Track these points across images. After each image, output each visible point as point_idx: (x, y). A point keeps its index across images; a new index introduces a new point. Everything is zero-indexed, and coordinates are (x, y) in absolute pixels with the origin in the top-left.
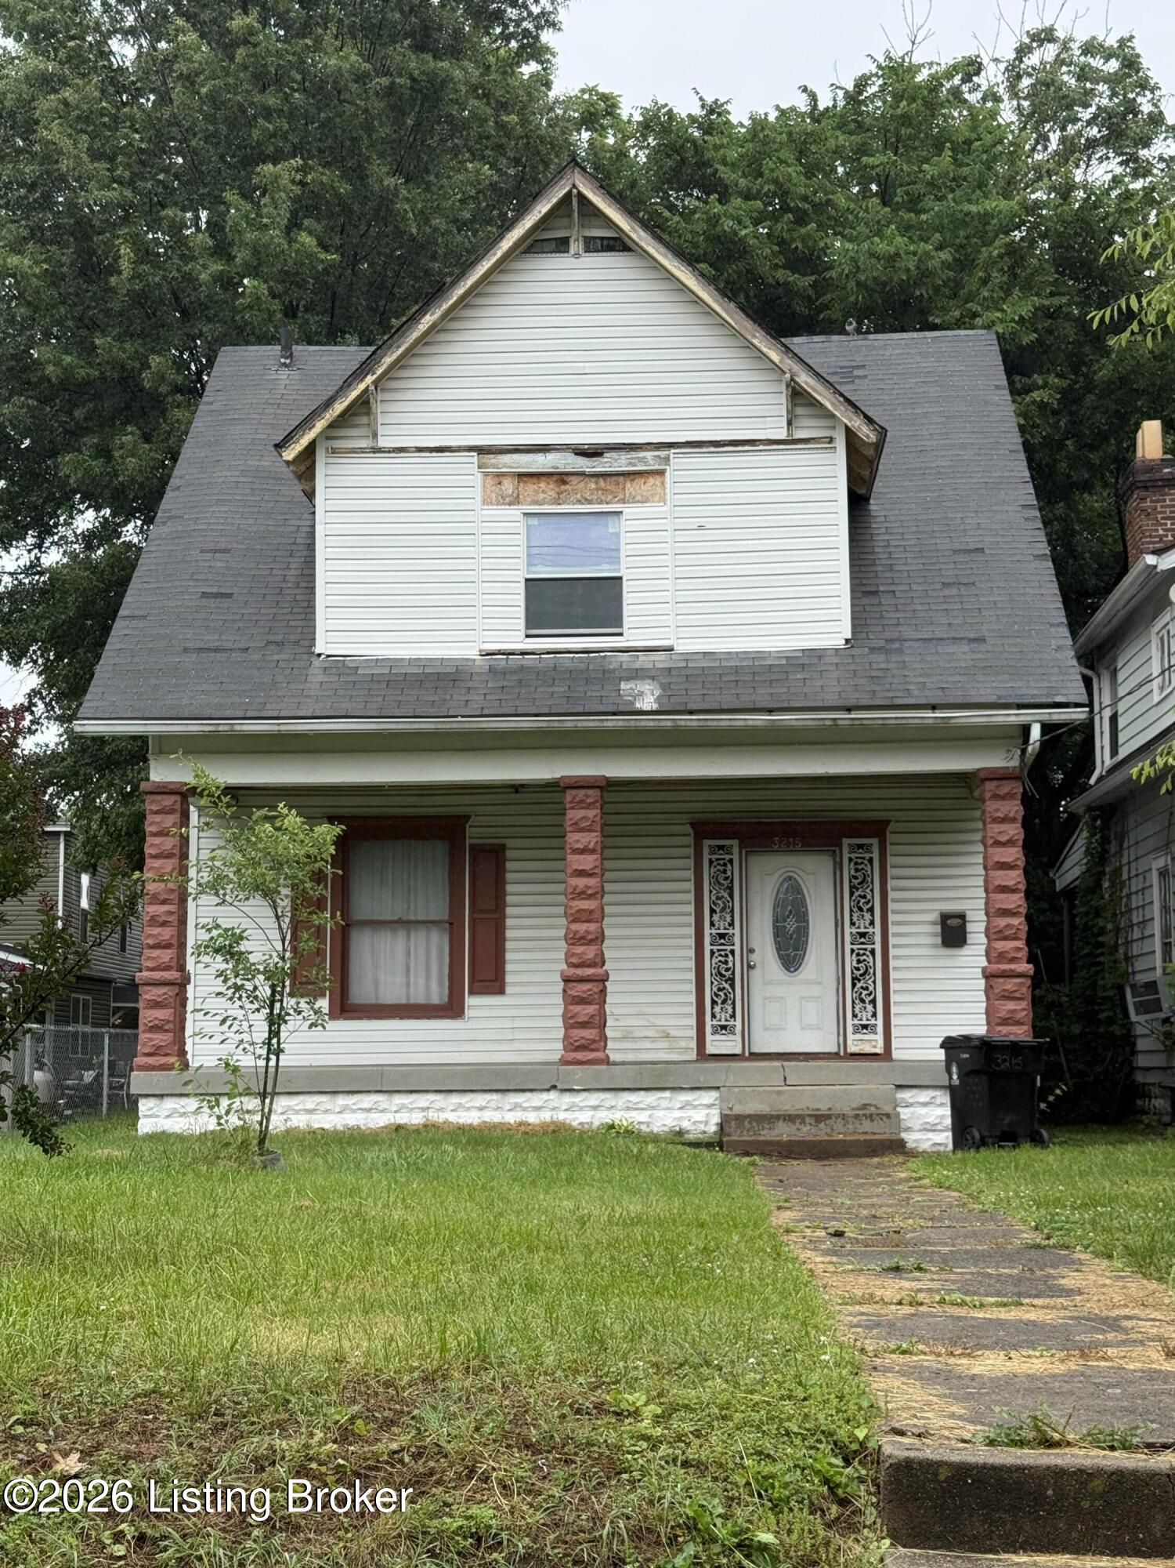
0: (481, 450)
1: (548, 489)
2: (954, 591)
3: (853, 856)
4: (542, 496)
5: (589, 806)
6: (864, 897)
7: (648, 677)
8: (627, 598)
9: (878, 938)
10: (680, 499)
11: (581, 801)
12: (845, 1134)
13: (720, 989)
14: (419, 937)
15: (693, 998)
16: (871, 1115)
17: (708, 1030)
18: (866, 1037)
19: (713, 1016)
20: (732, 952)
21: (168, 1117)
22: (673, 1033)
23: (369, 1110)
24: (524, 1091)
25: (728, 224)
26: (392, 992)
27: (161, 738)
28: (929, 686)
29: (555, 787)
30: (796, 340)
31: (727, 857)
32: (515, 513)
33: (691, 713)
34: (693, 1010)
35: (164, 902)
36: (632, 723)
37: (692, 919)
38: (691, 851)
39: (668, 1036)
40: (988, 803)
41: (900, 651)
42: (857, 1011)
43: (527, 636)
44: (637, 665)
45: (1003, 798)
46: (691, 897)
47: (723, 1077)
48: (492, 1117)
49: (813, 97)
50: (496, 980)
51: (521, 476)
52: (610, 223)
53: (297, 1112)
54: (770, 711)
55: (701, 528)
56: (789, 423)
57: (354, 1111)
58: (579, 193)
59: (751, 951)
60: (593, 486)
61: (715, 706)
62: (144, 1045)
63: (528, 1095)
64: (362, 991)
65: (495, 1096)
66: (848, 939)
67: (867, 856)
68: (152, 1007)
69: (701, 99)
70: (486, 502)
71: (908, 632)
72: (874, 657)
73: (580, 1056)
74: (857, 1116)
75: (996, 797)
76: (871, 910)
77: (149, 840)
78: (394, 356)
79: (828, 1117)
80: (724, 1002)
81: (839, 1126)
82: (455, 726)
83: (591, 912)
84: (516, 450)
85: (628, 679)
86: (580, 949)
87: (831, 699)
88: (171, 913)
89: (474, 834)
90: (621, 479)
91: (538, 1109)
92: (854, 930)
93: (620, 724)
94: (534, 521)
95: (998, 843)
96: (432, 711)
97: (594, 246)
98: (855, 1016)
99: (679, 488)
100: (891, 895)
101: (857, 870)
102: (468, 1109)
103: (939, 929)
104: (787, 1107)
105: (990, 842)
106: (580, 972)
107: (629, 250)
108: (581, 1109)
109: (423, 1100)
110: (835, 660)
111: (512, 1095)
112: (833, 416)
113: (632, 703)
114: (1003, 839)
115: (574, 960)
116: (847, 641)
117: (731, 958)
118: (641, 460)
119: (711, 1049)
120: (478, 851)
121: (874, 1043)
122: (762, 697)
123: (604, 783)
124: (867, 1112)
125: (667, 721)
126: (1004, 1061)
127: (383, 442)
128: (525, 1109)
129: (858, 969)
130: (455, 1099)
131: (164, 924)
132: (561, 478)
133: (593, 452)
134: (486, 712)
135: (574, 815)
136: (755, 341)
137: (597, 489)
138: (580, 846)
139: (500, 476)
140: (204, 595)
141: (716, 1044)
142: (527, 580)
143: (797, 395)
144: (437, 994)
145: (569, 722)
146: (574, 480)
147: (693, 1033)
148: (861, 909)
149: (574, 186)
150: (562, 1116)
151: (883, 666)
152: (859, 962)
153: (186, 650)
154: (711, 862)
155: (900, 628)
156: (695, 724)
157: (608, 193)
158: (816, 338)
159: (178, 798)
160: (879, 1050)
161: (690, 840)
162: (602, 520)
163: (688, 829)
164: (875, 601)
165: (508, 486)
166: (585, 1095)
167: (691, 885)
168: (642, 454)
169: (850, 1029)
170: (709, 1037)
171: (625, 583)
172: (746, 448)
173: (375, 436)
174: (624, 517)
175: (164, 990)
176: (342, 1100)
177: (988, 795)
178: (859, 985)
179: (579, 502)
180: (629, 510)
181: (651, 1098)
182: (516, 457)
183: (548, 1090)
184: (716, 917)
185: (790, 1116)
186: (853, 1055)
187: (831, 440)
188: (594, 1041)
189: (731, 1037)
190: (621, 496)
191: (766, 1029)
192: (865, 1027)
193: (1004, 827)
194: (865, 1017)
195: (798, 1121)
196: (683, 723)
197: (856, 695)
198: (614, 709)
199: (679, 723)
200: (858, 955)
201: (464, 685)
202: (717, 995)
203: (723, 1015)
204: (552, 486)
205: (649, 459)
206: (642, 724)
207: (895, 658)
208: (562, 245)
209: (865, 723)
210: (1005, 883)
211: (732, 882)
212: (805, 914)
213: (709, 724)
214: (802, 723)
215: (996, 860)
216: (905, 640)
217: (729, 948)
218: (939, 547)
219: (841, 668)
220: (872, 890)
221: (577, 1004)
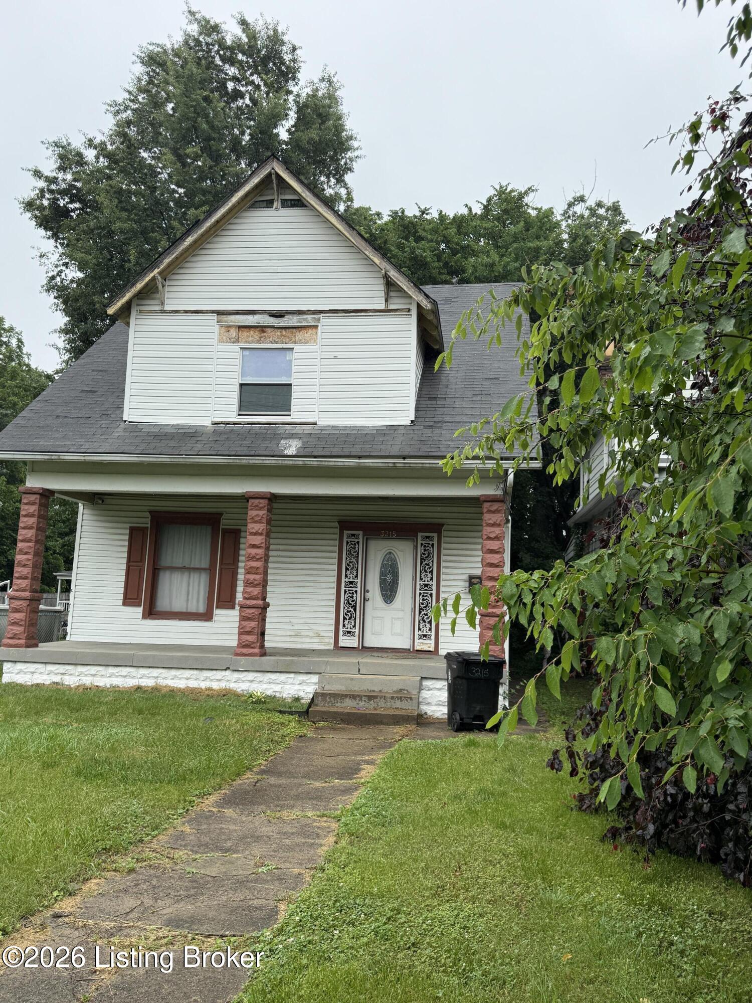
0: (219, 313)
1: (255, 335)
2: (479, 398)
3: (423, 542)
4: (251, 339)
5: (261, 509)
6: (428, 565)
7: (297, 438)
8: (294, 395)
9: (434, 588)
10: (325, 342)
11: (257, 506)
12: (385, 708)
13: (348, 612)
14: (195, 577)
15: (333, 616)
16: (401, 698)
17: (341, 633)
18: (425, 642)
19: (344, 626)
20: (356, 592)
21: (18, 673)
22: (322, 634)
23: (125, 677)
24: (212, 670)
26: (179, 605)
27: (34, 462)
28: (451, 446)
29: (245, 498)
30: (427, 287)
31: (356, 540)
32: (236, 347)
33: (315, 457)
34: (333, 622)
35: (26, 553)
36: (280, 462)
37: (335, 573)
38: (337, 536)
39: (319, 636)
40: (485, 515)
41: (441, 427)
42: (421, 627)
43: (239, 415)
44: (294, 432)
45: (494, 512)
46: (336, 561)
47: (324, 667)
48: (193, 684)
50: (230, 602)
51: (240, 327)
52: (295, 191)
53: (86, 675)
54: (360, 457)
55: (335, 357)
56: (386, 301)
57: (117, 677)
58: (276, 172)
59: (368, 591)
60: (279, 334)
61: (328, 453)
62: (8, 632)
63: (214, 672)
64: (163, 603)
65: (195, 672)
66: (418, 587)
67: (431, 543)
68: (14, 612)
70: (221, 341)
71: (447, 418)
72: (426, 431)
73: (245, 651)
74: (392, 698)
75: (489, 511)
76: (432, 572)
77: (22, 519)
78: (170, 259)
79: (375, 697)
80: (350, 618)
81: (382, 703)
82: (181, 460)
83: (258, 568)
84: (238, 313)
85: (286, 438)
86: (249, 589)
87: (395, 452)
88: (29, 560)
89: (225, 523)
90: (294, 330)
91: (219, 680)
92: (422, 583)
93: (274, 462)
94: (247, 353)
95: (489, 538)
96: (170, 452)
97: (286, 204)
98: (420, 629)
99: (325, 335)
100: (443, 564)
101: (425, 550)
102: (180, 679)
103: (467, 584)
104: (356, 688)
105: (485, 537)
106: (249, 602)
107: (306, 206)
108: (243, 681)
109: (155, 672)
110: (403, 431)
111: (205, 672)
112: (411, 297)
113: (283, 451)
114: (492, 536)
115: (246, 595)
116: (412, 422)
117: (355, 595)
118: (305, 320)
119: (341, 644)
120: (225, 531)
121: (429, 645)
122: (356, 450)
123: (269, 496)
124: (402, 695)
125: (300, 462)
126: (477, 671)
127: (167, 308)
128: (212, 680)
129: (423, 604)
130: (173, 672)
131: (25, 566)
132: (262, 329)
133: (279, 315)
134: (200, 453)
135: (252, 513)
136: (367, 253)
137: (281, 336)
138: (254, 531)
139: (228, 327)
140: (83, 391)
141: (345, 641)
142: (241, 385)
143: (390, 285)
144: (202, 609)
145: (245, 460)
146: (269, 330)
147: (332, 635)
148: (426, 571)
149: (273, 169)
150: (232, 685)
151: (430, 435)
152: (423, 600)
153: (57, 417)
154: (347, 543)
155: (444, 416)
156: (315, 463)
157: (291, 172)
158: (437, 286)
159: (38, 496)
160: (432, 649)
161: (337, 531)
162: (283, 352)
163: (337, 524)
164: (435, 402)
165: (233, 333)
166: (246, 673)
167: (336, 555)
168: (305, 317)
169: (417, 637)
170: (341, 637)
171: (294, 388)
172: (362, 314)
173: (163, 304)
174: (294, 351)
175: (21, 602)
176: (111, 670)
177: (485, 510)
178: (423, 613)
179: (271, 342)
180: (297, 348)
181: (282, 677)
182: (238, 317)
183: (226, 670)
184: (348, 572)
185: (353, 695)
186: (417, 651)
187: (409, 310)
188: (253, 643)
189: (352, 638)
190: (294, 340)
191: (373, 634)
192: (425, 636)
193: (492, 529)
194: (425, 631)
195: (358, 699)
196: (309, 463)
197: (409, 450)
198: (272, 453)
199: (306, 463)
200: (423, 596)
201: (195, 439)
202: (346, 615)
203: (349, 627)
204: (257, 333)
205: (309, 319)
206: (286, 462)
207: (437, 431)
208: (269, 204)
209: (412, 465)
210: (492, 562)
211: (358, 554)
212: (398, 572)
213: (323, 463)
214: (375, 465)
215: (488, 548)
216: (445, 422)
217: (354, 589)
218: (476, 377)
219: (405, 435)
220: (433, 561)
221: (245, 620)
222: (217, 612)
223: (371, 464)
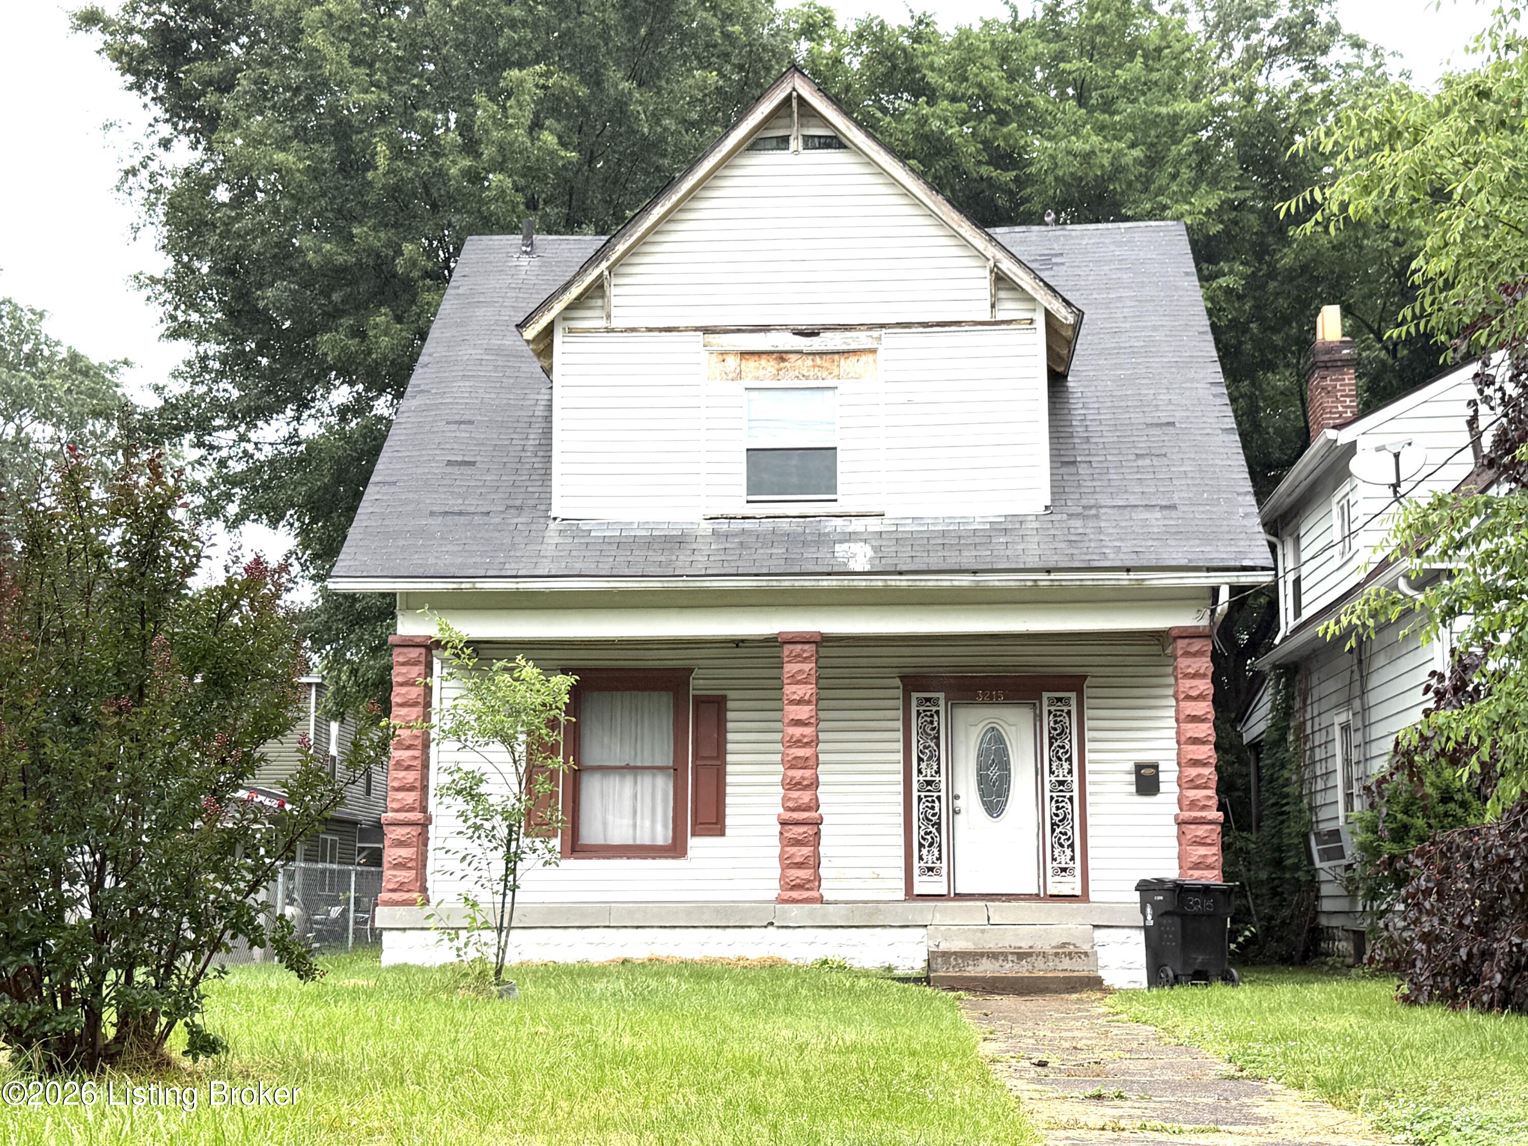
0: (707, 330)
1: (769, 365)
2: (1147, 462)
3: (1052, 708)
4: (762, 372)
5: (805, 660)
6: (1063, 747)
7: (861, 540)
8: (841, 467)
9: (1076, 786)
10: (891, 376)
11: (798, 656)
12: (1045, 971)
13: (926, 833)
14: (646, 781)
15: (901, 841)
16: (1070, 953)
17: (916, 871)
18: (1065, 880)
19: (921, 858)
20: (939, 798)
21: (409, 949)
22: (883, 874)
23: (599, 944)
24: (742, 927)
25: (935, 124)
26: (620, 835)
27: (408, 595)
28: (1124, 550)
29: (774, 642)
30: (1000, 230)
31: (934, 709)
32: (738, 387)
33: (901, 573)
34: (902, 852)
35: (409, 748)
36: (846, 583)
37: (900, 767)
38: (900, 703)
39: (878, 877)
40: (1180, 660)
41: (1097, 516)
42: (1056, 854)
43: (748, 502)
44: (850, 529)
45: (1195, 655)
46: (900, 746)
47: (930, 917)
48: (713, 952)
49: (1015, 11)
50: (716, 823)
51: (744, 354)
52: (827, 123)
54: (975, 572)
55: (910, 402)
56: (993, 306)
57: (584, 945)
58: (799, 96)
59: (956, 797)
60: (810, 363)
61: (924, 567)
62: (389, 881)
63: (747, 931)
64: (591, 834)
65: (715, 932)
66: (1047, 787)
67: (1066, 709)
68: (396, 846)
69: (911, 11)
70: (712, 377)
71: (1105, 500)
72: (1073, 523)
73: (795, 894)
74: (1056, 954)
75: (1187, 654)
76: (1069, 760)
77: (396, 690)
78: (627, 244)
79: (1030, 955)
80: (931, 845)
81: (1040, 963)
82: (681, 584)
83: (807, 758)
84: (739, 329)
85: (841, 542)
86: (795, 794)
87: (1032, 562)
88: (416, 758)
89: (698, 685)
90: (836, 357)
91: (758, 944)
92: (1053, 779)
93: (835, 583)
94: (755, 396)
95: (1188, 698)
96: (659, 571)
97: (810, 143)
98: (1054, 859)
99: (891, 365)
100: (1088, 745)
101: (1056, 722)
102: (690, 944)
103: (1133, 778)
104: (991, 943)
105: (1183, 696)
106: (796, 815)
107: (845, 147)
108: (797, 945)
109: (648, 935)
110: (1035, 525)
111: (731, 931)
112: (1033, 299)
113: (846, 564)
114: (1194, 693)
115: (791, 804)
116: (1047, 508)
117: (937, 804)
118: (856, 339)
119: (917, 890)
120: (700, 701)
121: (1072, 885)
122: (967, 559)
123: (819, 639)
124: (1065, 951)
125: (878, 582)
126: (1196, 903)
127: (615, 323)
128: (745, 945)
129: (1057, 815)
131: (408, 768)
132: (781, 356)
133: (811, 333)
134: (709, 572)
135: (790, 668)
136: (961, 231)
138: (795, 697)
139: (723, 354)
140: (450, 463)
141: (923, 885)
142: (748, 450)
143: (1000, 280)
144: (662, 835)
145: (787, 583)
146: (793, 357)
147: (902, 874)
148: (1060, 759)
149: (794, 89)
150: (778, 952)
151: (1081, 531)
152: (1058, 808)
153: (432, 514)
154: (919, 713)
155: (1096, 496)
156: (904, 583)
157: (826, 95)
158: (1017, 229)
159: (423, 650)
160: (1078, 892)
161: (899, 693)
162: (818, 394)
163: (898, 682)
164: (1074, 470)
165: (733, 362)
166: (801, 931)
167: (900, 735)
168: (855, 334)
169: (1049, 872)
170: (916, 878)
171: (839, 453)
172: (953, 328)
173: (609, 317)
174: (838, 392)
175: (408, 829)
176: (574, 935)
177: (1180, 652)
178: (1058, 831)
179: (797, 378)
180: (842, 385)
181: (862, 935)
182: (739, 336)
183: (766, 927)
184: (923, 765)
185: (993, 953)
186: (1051, 896)
187: (1032, 321)
188: (809, 881)
189: (937, 878)
190: (836, 373)
191: (971, 871)
192: (1064, 870)
193: (1195, 682)
194: (1064, 859)
195: (1001, 958)
196: (893, 583)
197: (1056, 558)
198: (829, 570)
199: (889, 583)
200: (1057, 801)
201: (689, 547)
202: (924, 839)
203: (929, 858)
204: (772, 363)
205: (861, 340)
206: (856, 583)
207: (1091, 524)
208: (783, 143)
209: (1064, 583)
210: (1196, 735)
211: (938, 732)
212: (1008, 763)
213: (918, 583)
214: (1004, 584)
215: (1187, 713)
216: (1101, 507)
217: (936, 794)
218: (1133, 421)
219: (1041, 532)
220: (1070, 741)
221: (792, 845)
222: (693, 842)
223: (997, 583)
